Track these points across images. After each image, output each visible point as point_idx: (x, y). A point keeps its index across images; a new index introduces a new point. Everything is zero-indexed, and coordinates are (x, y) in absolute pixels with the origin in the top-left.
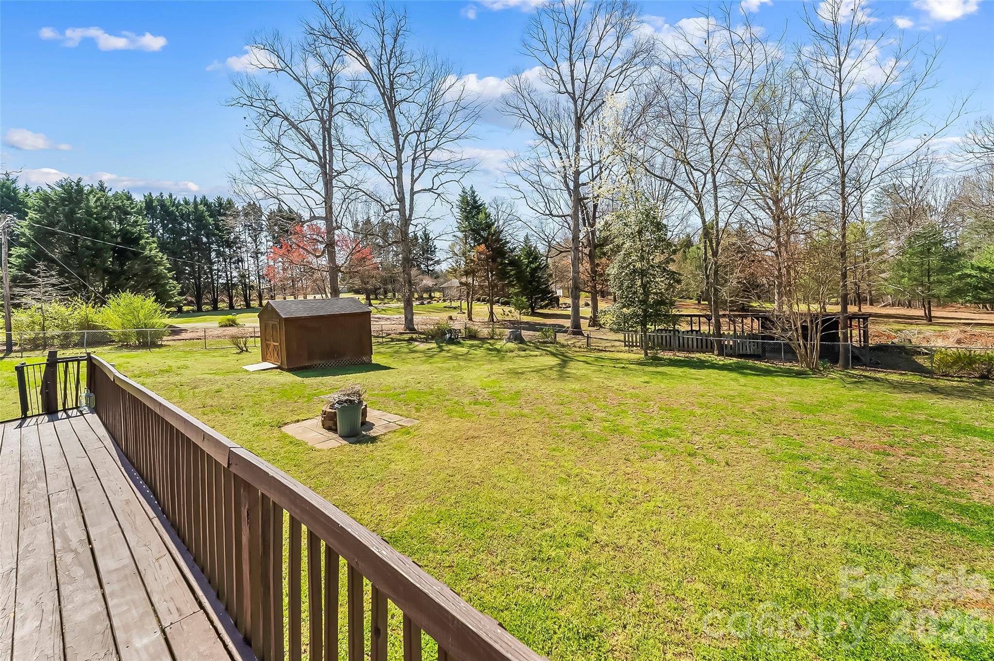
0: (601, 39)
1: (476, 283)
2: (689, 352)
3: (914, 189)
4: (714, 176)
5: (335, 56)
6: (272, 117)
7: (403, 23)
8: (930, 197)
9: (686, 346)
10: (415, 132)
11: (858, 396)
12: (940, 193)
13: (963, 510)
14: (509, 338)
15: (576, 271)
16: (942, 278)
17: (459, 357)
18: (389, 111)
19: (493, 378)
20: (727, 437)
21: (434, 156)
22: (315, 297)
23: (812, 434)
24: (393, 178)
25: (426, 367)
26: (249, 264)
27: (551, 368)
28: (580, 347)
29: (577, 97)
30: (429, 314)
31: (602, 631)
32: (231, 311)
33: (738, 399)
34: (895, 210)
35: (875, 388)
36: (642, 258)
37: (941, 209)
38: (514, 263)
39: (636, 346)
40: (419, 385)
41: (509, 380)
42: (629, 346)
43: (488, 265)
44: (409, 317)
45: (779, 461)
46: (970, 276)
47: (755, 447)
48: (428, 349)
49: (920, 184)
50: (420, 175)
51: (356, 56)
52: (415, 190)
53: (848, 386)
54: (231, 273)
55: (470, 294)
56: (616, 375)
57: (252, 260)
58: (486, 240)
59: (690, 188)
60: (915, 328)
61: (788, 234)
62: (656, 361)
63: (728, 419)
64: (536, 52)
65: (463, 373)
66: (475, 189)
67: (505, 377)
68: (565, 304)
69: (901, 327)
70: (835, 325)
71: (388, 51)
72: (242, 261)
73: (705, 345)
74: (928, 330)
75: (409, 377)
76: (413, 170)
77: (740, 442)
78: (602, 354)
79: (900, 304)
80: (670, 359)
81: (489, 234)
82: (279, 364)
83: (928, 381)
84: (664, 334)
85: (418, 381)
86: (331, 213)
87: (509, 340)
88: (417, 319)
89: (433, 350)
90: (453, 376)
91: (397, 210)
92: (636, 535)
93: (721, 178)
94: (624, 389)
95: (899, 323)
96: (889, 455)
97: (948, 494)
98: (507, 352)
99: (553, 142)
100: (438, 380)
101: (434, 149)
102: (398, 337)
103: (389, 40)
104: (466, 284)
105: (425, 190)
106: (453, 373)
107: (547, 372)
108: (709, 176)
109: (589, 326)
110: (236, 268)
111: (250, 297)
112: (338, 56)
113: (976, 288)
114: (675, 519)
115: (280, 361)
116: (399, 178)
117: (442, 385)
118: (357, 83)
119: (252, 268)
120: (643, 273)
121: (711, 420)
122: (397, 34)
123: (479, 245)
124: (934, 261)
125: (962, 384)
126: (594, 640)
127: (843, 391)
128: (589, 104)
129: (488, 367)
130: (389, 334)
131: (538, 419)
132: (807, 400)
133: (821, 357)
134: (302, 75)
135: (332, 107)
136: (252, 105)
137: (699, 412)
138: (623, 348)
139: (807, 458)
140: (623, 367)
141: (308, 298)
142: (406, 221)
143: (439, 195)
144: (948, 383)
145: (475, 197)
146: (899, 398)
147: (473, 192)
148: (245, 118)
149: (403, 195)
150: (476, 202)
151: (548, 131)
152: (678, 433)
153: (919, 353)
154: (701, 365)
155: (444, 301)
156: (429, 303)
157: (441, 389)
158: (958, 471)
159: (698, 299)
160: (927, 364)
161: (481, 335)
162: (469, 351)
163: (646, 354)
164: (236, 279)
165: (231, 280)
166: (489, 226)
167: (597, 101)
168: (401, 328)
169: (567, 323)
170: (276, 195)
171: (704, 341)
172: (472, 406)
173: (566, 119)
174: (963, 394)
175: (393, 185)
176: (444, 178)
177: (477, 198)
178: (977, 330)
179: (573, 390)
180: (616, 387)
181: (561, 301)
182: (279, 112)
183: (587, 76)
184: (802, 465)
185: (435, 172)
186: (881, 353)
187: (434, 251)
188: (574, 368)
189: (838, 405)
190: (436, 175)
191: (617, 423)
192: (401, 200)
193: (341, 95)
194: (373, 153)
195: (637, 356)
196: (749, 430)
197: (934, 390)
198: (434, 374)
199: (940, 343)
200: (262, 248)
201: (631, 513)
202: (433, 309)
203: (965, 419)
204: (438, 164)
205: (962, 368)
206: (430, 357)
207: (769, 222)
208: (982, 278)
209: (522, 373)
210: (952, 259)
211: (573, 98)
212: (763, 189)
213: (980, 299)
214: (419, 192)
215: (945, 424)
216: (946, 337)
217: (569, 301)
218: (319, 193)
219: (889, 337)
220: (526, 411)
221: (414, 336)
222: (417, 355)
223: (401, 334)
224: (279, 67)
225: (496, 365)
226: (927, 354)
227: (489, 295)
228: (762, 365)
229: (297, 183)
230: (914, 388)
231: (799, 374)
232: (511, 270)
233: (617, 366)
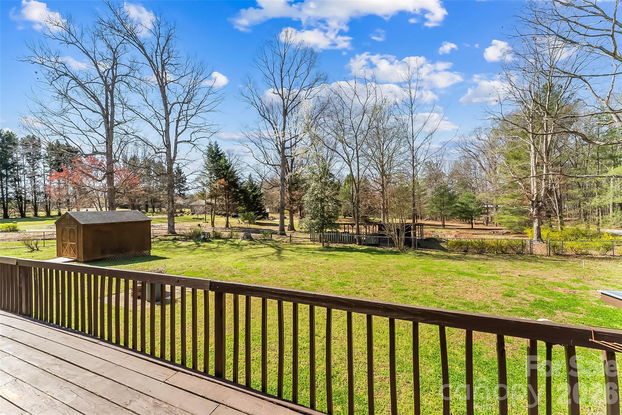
0: (298, 68)
1: (217, 203)
2: (344, 243)
3: (437, 165)
4: (357, 151)
5: (118, 42)
6: (61, 76)
7: (172, 31)
8: (443, 169)
9: (343, 240)
10: (178, 103)
11: (422, 262)
12: (447, 168)
13: (465, 304)
14: (243, 237)
15: (282, 198)
16: (448, 207)
17: (213, 250)
18: (160, 87)
19: (239, 261)
20: (372, 283)
21: (193, 120)
22: (87, 210)
23: (406, 280)
24: (163, 131)
25: (191, 256)
26: (26, 183)
27: (273, 254)
28: (286, 242)
29: (284, 97)
30: (182, 223)
31: (338, 373)
32: (23, 219)
33: (372, 266)
34: (430, 174)
35: (427, 258)
36: (322, 192)
37: (447, 175)
38: (244, 191)
39: (317, 241)
40: (191, 268)
41: (250, 262)
42: (312, 241)
43: (226, 192)
44: (172, 225)
45: (396, 292)
46: (458, 206)
47: (384, 287)
48: (189, 245)
49: (439, 162)
50: (183, 131)
51: (137, 46)
52: (178, 141)
53: (417, 257)
54: (7, 189)
55: (213, 210)
56: (310, 256)
57: (28, 181)
58: (225, 177)
59: (345, 156)
60: (440, 231)
61: (387, 183)
62: (329, 249)
63: (370, 275)
64: (261, 67)
65: (218, 259)
66: (218, 143)
67: (247, 260)
68: (272, 217)
69: (433, 230)
70: (410, 229)
71: (162, 48)
72: (19, 180)
73: (352, 240)
74: (445, 231)
75: (183, 263)
76: (177, 127)
77: (378, 286)
78: (300, 246)
79: (433, 219)
80: (335, 247)
81: (227, 173)
82: (75, 258)
83: (447, 254)
84: (332, 234)
85: (190, 265)
86: (111, 151)
87: (243, 239)
88: (176, 226)
89: (193, 246)
90: (213, 261)
91: (164, 152)
92: (342, 331)
93: (360, 153)
94: (316, 264)
95: (433, 228)
96: (437, 286)
97: (459, 299)
98: (243, 246)
99: (269, 121)
100: (204, 264)
101: (193, 116)
102: (164, 238)
103: (162, 41)
104: (210, 204)
105: (185, 141)
106: (212, 259)
107: (271, 257)
108: (355, 150)
109: (288, 230)
110: (13, 185)
111: (25, 209)
112: (121, 43)
113: (460, 212)
114: (357, 322)
115: (76, 256)
116: (167, 131)
117: (207, 267)
118: (135, 64)
119: (29, 186)
120: (322, 200)
121: (362, 276)
122: (168, 39)
123: (220, 179)
124: (446, 199)
125: (459, 255)
126: (336, 377)
127: (415, 260)
128: (292, 103)
129: (235, 255)
130: (157, 236)
131: (275, 282)
132: (401, 264)
133: (405, 244)
134: (90, 50)
135: (115, 77)
136: (43, 64)
137: (356, 273)
138: (310, 242)
139: (406, 290)
140: (313, 253)
141: (81, 211)
142: (171, 161)
143: (195, 145)
144: (454, 254)
145: (218, 149)
146: (437, 262)
147: (217, 145)
148: (36, 72)
149: (170, 143)
150: (218, 152)
151: (267, 115)
152: (348, 283)
153: (441, 242)
154: (351, 250)
155: (193, 214)
156: (182, 215)
157: (208, 269)
158: (461, 290)
159: (344, 216)
160: (445, 246)
161: (223, 236)
162: (218, 246)
163: (323, 245)
164: (11, 195)
165: (7, 195)
166: (227, 168)
167: (297, 102)
168: (165, 232)
169: (277, 229)
170: (62, 133)
171: (352, 237)
172: (232, 278)
173: (276, 109)
174: (459, 259)
175: (163, 136)
176: (198, 135)
177: (219, 150)
178: (462, 231)
179: (290, 266)
180: (312, 263)
181: (270, 215)
182: (68, 73)
183: (291, 87)
184: (405, 293)
185: (192, 130)
186: (427, 242)
187: (185, 181)
188: (285, 253)
189: (414, 266)
190: (193, 133)
191: (318, 281)
192: (168, 146)
193: (121, 70)
194: (148, 112)
195: (318, 246)
196: (380, 280)
197: (449, 258)
198: (199, 260)
199: (449, 237)
200: (39, 171)
201: (337, 322)
202: (185, 219)
203: (461, 269)
204: (196, 126)
205: (458, 248)
206: (193, 250)
207: (379, 176)
208: (462, 207)
209: (257, 258)
210: (452, 198)
211: (282, 98)
212: (376, 159)
213: (461, 217)
214: (181, 142)
215: (454, 271)
216: (451, 234)
217: (278, 216)
218: (102, 136)
219: (430, 234)
220: (266, 279)
221: (177, 237)
222: (182, 249)
223: (165, 236)
224: (69, 40)
225: (239, 254)
226: (444, 242)
227: (226, 211)
228: (379, 249)
229: (83, 126)
230: (442, 257)
231: (396, 253)
232: (241, 196)
233: (309, 252)
